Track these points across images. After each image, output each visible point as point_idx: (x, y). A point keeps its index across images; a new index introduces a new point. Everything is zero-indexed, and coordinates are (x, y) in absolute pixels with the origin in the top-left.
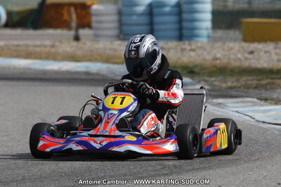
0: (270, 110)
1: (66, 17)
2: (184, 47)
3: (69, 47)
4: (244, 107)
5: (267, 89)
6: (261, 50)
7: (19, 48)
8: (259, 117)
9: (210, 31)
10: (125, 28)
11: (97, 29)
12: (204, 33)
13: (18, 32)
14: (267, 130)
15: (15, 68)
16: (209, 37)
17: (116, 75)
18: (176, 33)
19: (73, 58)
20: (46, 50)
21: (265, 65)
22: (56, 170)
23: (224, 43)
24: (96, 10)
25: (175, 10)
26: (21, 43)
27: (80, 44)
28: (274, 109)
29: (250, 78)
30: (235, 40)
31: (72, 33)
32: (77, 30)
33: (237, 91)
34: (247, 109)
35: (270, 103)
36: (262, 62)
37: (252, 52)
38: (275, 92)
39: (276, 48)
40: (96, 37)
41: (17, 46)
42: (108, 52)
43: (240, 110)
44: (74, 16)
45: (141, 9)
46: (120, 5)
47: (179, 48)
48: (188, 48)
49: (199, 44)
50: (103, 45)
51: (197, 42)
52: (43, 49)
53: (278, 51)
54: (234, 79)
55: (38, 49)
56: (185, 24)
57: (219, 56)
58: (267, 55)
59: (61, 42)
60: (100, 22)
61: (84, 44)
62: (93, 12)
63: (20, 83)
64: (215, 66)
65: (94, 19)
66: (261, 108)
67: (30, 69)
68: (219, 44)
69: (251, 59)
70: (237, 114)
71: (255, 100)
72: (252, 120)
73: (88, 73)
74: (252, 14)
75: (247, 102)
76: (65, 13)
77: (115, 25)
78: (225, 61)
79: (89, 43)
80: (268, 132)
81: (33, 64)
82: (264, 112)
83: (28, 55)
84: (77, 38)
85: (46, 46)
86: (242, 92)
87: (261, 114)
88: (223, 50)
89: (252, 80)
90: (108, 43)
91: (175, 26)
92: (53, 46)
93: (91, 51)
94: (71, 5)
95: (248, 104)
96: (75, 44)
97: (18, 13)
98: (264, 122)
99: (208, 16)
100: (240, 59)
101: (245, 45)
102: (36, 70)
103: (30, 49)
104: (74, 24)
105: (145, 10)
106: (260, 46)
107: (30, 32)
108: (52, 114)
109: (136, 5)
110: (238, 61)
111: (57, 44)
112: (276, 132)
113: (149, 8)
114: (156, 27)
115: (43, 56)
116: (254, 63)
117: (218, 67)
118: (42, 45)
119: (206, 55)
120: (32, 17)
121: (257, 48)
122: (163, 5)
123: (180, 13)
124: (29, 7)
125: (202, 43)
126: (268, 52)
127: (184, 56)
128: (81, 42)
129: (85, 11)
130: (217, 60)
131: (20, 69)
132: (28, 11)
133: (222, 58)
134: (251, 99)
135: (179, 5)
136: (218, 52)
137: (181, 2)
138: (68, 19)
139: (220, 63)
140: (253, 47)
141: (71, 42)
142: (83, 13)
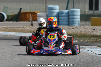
1: (28, 17)
2: (70, 27)
3: (29, 28)
5: (100, 43)
7: (11, 28)
9: (79, 22)
12: (77, 23)
13: (11, 22)
14: (100, 57)
15: (10, 35)
16: (79, 24)
18: (67, 23)
19: (30, 32)
20: (21, 29)
21: (99, 34)
23: (84, 26)
24: (39, 14)
26: (12, 26)
27: (33, 27)
31: (30, 23)
32: (32, 22)
33: (89, 43)
37: (94, 29)
41: (10, 28)
43: (90, 50)
44: (31, 17)
45: (55, 14)
46: (47, 12)
47: (68, 28)
48: (72, 28)
49: (75, 27)
51: (75, 26)
52: (19, 28)
54: (88, 39)
56: (70, 20)
57: (82, 31)
59: (26, 26)
61: (35, 27)
62: (37, 15)
63: (12, 41)
65: (38, 18)
66: (97, 49)
67: (15, 36)
68: (82, 27)
69: (94, 32)
70: (89, 52)
71: (95, 46)
72: (94, 53)
74: (94, 16)
75: (92, 47)
76: (27, 16)
78: (85, 33)
81: (16, 34)
82: (99, 50)
85: (21, 28)
86: (91, 43)
87: (98, 51)
88: (84, 29)
89: (94, 39)
91: (67, 20)
92: (23, 28)
94: (30, 13)
97: (11, 16)
98: (98, 54)
99: (79, 17)
100: (90, 32)
101: (92, 27)
102: (17, 36)
103: (15, 29)
104: (31, 20)
106: (97, 27)
107: (15, 23)
109: (53, 13)
110: (90, 33)
113: (57, 14)
114: (60, 21)
115: (20, 31)
116: (95, 33)
117: (82, 34)
118: (19, 27)
119: (78, 30)
120: (16, 17)
121: (96, 28)
122: (63, 13)
123: (69, 16)
124: (15, 14)
125: (76, 26)
126: (100, 29)
127: (70, 31)
128: (33, 26)
129: (35, 15)
130: (82, 32)
131: (11, 36)
132: (14, 15)
133: (83, 31)
134: (94, 46)
135: (68, 13)
136: (82, 30)
137: (69, 12)
138: (29, 18)
139: (83, 33)
140: (95, 28)
141: (30, 26)
142: (34, 16)
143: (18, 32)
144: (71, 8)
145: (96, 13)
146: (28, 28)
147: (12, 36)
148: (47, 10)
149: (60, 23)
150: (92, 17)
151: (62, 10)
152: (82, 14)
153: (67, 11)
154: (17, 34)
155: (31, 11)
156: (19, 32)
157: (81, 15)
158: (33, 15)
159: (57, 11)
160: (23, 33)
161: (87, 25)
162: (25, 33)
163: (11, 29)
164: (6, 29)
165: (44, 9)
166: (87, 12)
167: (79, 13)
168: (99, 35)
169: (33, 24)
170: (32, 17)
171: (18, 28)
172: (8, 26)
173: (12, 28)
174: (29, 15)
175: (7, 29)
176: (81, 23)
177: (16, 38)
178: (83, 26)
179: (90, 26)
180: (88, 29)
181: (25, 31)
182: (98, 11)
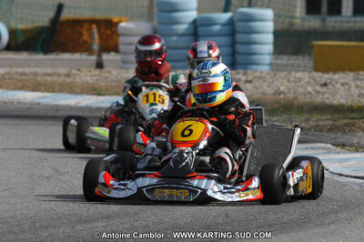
0: (348, 159)
1: (86, 37)
2: (238, 76)
3: (88, 76)
5: (345, 133)
6: (337, 81)
7: (24, 77)
8: (334, 168)
9: (272, 57)
11: (124, 53)
12: (267, 59)
13: (24, 56)
14: (344, 185)
15: (19, 103)
16: (270, 65)
18: (227, 60)
19: (95, 91)
20: (61, 79)
21: (342, 101)
23: (289, 74)
24: (125, 28)
25: (227, 29)
26: (27, 70)
27: (104, 73)
28: (354, 158)
29: (323, 117)
30: (303, 71)
31: (94, 58)
32: (99, 55)
35: (349, 150)
36: (338, 96)
37: (325, 85)
38: (355, 136)
39: (358, 79)
40: (125, 64)
41: (22, 74)
44: (96, 36)
45: (182, 28)
46: (156, 24)
48: (244, 78)
49: (258, 74)
51: (256, 71)
52: (55, 78)
53: (359, 83)
54: (302, 119)
55: (49, 79)
56: (239, 48)
57: (282, 88)
58: (346, 88)
59: (79, 70)
60: (130, 44)
61: (109, 72)
62: (120, 31)
63: (26, 122)
64: (277, 102)
65: (122, 39)
66: (337, 156)
67: (38, 104)
68: (283, 74)
69: (323, 94)
71: (329, 146)
72: (325, 172)
74: (325, 35)
75: (319, 148)
76: (84, 32)
78: (291, 96)
79: (115, 72)
80: (347, 187)
81: (43, 97)
82: (341, 161)
83: (36, 87)
84: (100, 65)
85: (59, 75)
87: (337, 165)
88: (289, 81)
89: (326, 120)
91: (227, 50)
92: (68, 75)
94: (92, 21)
95: (320, 151)
96: (97, 72)
97: (24, 31)
98: (340, 175)
99: (270, 38)
100: (310, 93)
101: (317, 75)
102: (47, 105)
103: (39, 78)
104: (96, 47)
105: (187, 29)
106: (336, 77)
107: (41, 56)
109: (177, 22)
110: (308, 96)
111: (74, 71)
112: (357, 188)
113: (192, 26)
115: (57, 88)
116: (328, 98)
117: (282, 102)
118: (54, 74)
119: (266, 88)
120: (43, 36)
121: (331, 79)
122: (211, 23)
123: (233, 33)
124: (37, 24)
125: (261, 72)
126: (347, 84)
128: (104, 70)
129: (111, 30)
130: (280, 94)
131: (26, 103)
132: (36, 28)
133: (286, 91)
134: (323, 145)
135: (231, 22)
136: (282, 85)
137: (235, 18)
138: (89, 40)
139: (284, 99)
140: (327, 79)
141: (92, 69)
142: (108, 32)
143: (48, 91)
144: (243, 7)
145: (332, 24)
146: (86, 76)
147: (29, 106)
148: (155, 10)
150: (317, 40)
151: (210, 12)
152: (279, 27)
153: (227, 16)
154: (46, 97)
155: (98, 16)
156: (53, 92)
157: (276, 34)
158: (102, 30)
159: (192, 15)
160: (69, 96)
161: (298, 68)
162: (76, 93)
163: (26, 80)
164: (5, 79)
165: (146, 11)
166: (297, 21)
167: (270, 26)
168: (343, 105)
169: (105, 63)
170: (100, 38)
171: (49, 75)
172: (15, 70)
173: (26, 74)
174: (90, 30)
175: (11, 79)
176: (278, 61)
177: (41, 114)
178: (286, 73)
179: (310, 72)
180: (302, 83)
181: (74, 88)
182: (339, 18)
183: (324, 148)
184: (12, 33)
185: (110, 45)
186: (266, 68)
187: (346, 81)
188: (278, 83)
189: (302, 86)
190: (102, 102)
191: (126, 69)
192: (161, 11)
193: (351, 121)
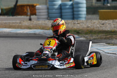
0: (111, 48)
1: (25, 11)
2: (75, 22)
3: (27, 23)
4: (100, 47)
5: (110, 39)
6: (107, 23)
7: (6, 24)
8: (106, 51)
9: (86, 15)
10: (50, 15)
11: (38, 15)
13: (6, 17)
14: (110, 56)
15: (4, 32)
16: (85, 18)
17: (47, 34)
18: (71, 17)
19: (29, 28)
20: (18, 24)
21: (109, 29)
22: (22, 74)
23: (91, 21)
24: (38, 7)
25: (71, 7)
26: (7, 22)
27: (32, 22)
28: (113, 48)
29: (103, 35)
30: (96, 19)
31: (28, 17)
32: (30, 16)
33: (97, 40)
34: (101, 48)
35: (111, 45)
36: (107, 28)
37: (103, 24)
38: (113, 40)
39: (113, 22)
40: (38, 19)
42: (43, 25)
43: (98, 48)
44: (29, 10)
46: (48, 5)
47: (72, 23)
48: (77, 22)
49: (81, 21)
50: (41, 22)
51: (80, 20)
53: (114, 23)
54: (96, 35)
55: (14, 24)
56: (75, 13)
57: (89, 26)
58: (110, 25)
59: (24, 21)
60: (40, 12)
61: (33, 22)
62: (36, 8)
63: (7, 39)
64: (88, 30)
65: (37, 11)
66: (107, 47)
67: (11, 33)
68: (89, 21)
69: (103, 27)
70: (97, 50)
71: (104, 44)
72: (103, 52)
73: (35, 34)
74: (103, 8)
75: (101, 45)
76: (25, 9)
77: (46, 13)
78: (92, 28)
79: (35, 22)
80: (110, 57)
81: (12, 30)
82: (108, 49)
83: (10, 27)
84: (30, 19)
85: (17, 23)
86: (99, 40)
87: (107, 50)
88: (91, 23)
89: (103, 36)
90: (43, 21)
91: (71, 14)
92: (20, 23)
93: (36, 25)
94: (28, 5)
95: (102, 46)
96: (29, 22)
97: (5, 9)
98: (108, 53)
99: (85, 9)
100: (98, 27)
101: (100, 21)
102: (13, 33)
103: (11, 24)
104: (29, 14)
105: (58, 7)
106: (107, 21)
107: (11, 17)
108: (20, 51)
109: (55, 5)
110: (98, 28)
111: (22, 22)
112: (113, 57)
113: (60, 6)
114: (63, 14)
116: (104, 29)
118: (16, 23)
119: (84, 25)
120: (12, 11)
121: (105, 23)
122: (66, 5)
123: (73, 8)
124: (10, 7)
125: (82, 21)
126: (110, 24)
127: (75, 26)
130: (88, 27)
131: (6, 33)
133: (91, 27)
135: (72, 5)
137: (74, 3)
139: (90, 29)
142: (33, 9)
146: (26, 23)
147: (8, 33)
148: (48, 1)
149: (63, 17)
150: (100, 9)
153: (70, 3)
155: (30, 3)
156: (15, 28)
157: (87, 8)
158: (31, 8)
159: (59, 2)
160: (20, 30)
162: (23, 29)
165: (45, 1)
166: (94, 4)
167: (85, 5)
168: (109, 31)
169: (32, 19)
171: (14, 23)
172: (3, 22)
174: (27, 8)
175: (2, 25)
176: (88, 17)
177: (12, 36)
179: (98, 20)
180: (96, 24)
183: (103, 45)
184: (2, 10)
185: (33, 13)
186: (84, 19)
187: (110, 23)
188: (88, 24)
189: (96, 25)
190: (31, 31)
191: (39, 20)
192: (50, 1)
193: (112, 36)
